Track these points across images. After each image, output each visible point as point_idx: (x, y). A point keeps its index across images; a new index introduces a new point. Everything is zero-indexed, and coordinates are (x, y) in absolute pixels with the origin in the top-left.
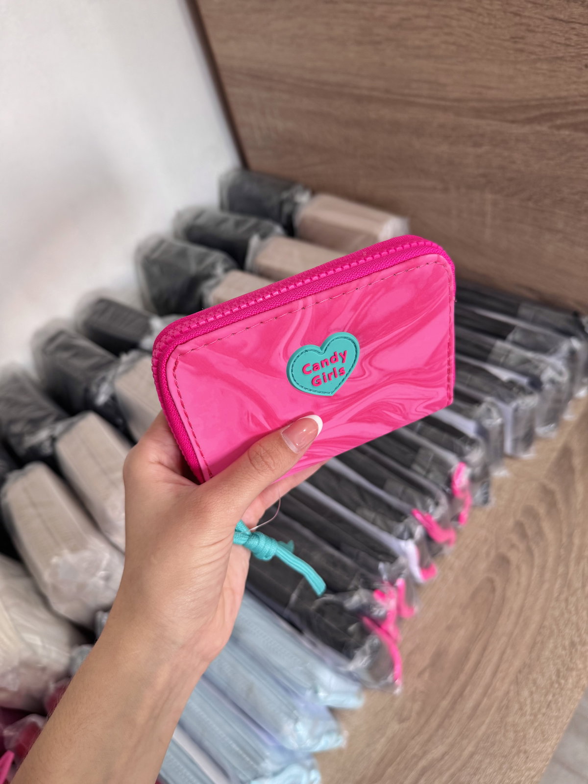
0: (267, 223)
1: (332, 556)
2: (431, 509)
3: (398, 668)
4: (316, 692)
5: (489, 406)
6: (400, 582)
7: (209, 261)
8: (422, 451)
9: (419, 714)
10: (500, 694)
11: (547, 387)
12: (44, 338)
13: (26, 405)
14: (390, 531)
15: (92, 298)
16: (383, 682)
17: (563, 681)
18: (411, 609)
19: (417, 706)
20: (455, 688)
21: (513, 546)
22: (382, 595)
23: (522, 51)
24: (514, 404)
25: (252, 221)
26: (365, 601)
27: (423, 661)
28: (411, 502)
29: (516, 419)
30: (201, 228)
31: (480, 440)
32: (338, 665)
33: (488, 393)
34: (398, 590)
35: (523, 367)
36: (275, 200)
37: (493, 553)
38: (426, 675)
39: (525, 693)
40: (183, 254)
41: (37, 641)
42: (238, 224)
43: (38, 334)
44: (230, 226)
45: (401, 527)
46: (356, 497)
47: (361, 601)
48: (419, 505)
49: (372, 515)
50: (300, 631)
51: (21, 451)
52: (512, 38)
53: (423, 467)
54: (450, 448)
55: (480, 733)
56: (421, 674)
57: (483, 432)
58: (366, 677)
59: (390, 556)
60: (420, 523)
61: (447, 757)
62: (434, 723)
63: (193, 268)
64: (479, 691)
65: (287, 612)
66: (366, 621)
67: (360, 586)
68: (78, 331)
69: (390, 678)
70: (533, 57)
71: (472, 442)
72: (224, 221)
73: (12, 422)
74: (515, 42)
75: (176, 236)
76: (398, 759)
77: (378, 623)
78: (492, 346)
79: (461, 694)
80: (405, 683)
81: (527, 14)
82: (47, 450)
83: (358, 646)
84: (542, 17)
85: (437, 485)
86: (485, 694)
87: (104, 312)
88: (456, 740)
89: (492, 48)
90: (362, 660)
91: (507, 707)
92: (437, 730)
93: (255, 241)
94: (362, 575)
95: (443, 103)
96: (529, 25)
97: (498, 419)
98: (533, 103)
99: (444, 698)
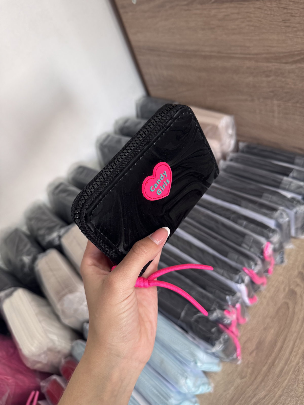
1: (202, 293)
2: (253, 267)
3: (239, 350)
4: (196, 363)
5: (282, 212)
6: (238, 305)
8: (247, 237)
9: (251, 374)
10: (294, 364)
12: (53, 187)
13: (46, 221)
14: (231, 279)
15: (76, 166)
16: (231, 358)
18: (244, 319)
19: (250, 371)
20: (270, 361)
21: (298, 285)
22: (229, 312)
23: (289, 27)
24: (295, 210)
26: (220, 315)
27: (252, 346)
28: (242, 264)
29: (296, 218)
30: (128, 128)
31: (278, 230)
32: (208, 349)
33: (280, 205)
34: (237, 309)
35: (298, 190)
37: (287, 289)
38: (254, 354)
41: (55, 338)
43: (50, 185)
45: (237, 277)
46: (213, 262)
47: (217, 316)
48: (246, 265)
49: (221, 271)
50: (186, 332)
51: (44, 243)
52: (283, 20)
53: (248, 245)
54: (262, 235)
55: (284, 385)
56: (251, 354)
57: (279, 225)
58: (222, 355)
59: (232, 292)
60: (247, 275)
61: (267, 398)
62: (259, 380)
64: (283, 362)
65: (179, 322)
66: (221, 326)
67: (217, 308)
68: (69, 182)
69: (235, 356)
70: (295, 29)
71: (273, 231)
73: (39, 229)
74: (285, 22)
75: (115, 133)
76: (241, 398)
77: (227, 326)
78: (282, 180)
79: (273, 363)
80: (243, 358)
81: (290, 8)
82: (57, 242)
83: (217, 339)
84: (299, 9)
85: (256, 254)
86: (286, 364)
87: (81, 173)
88: (272, 388)
89: (273, 26)
90: (220, 346)
91: (299, 371)
92: (261, 383)
94: (218, 302)
95: (248, 56)
96: (292, 13)
97: (286, 218)
98: (296, 53)
99: (264, 366)
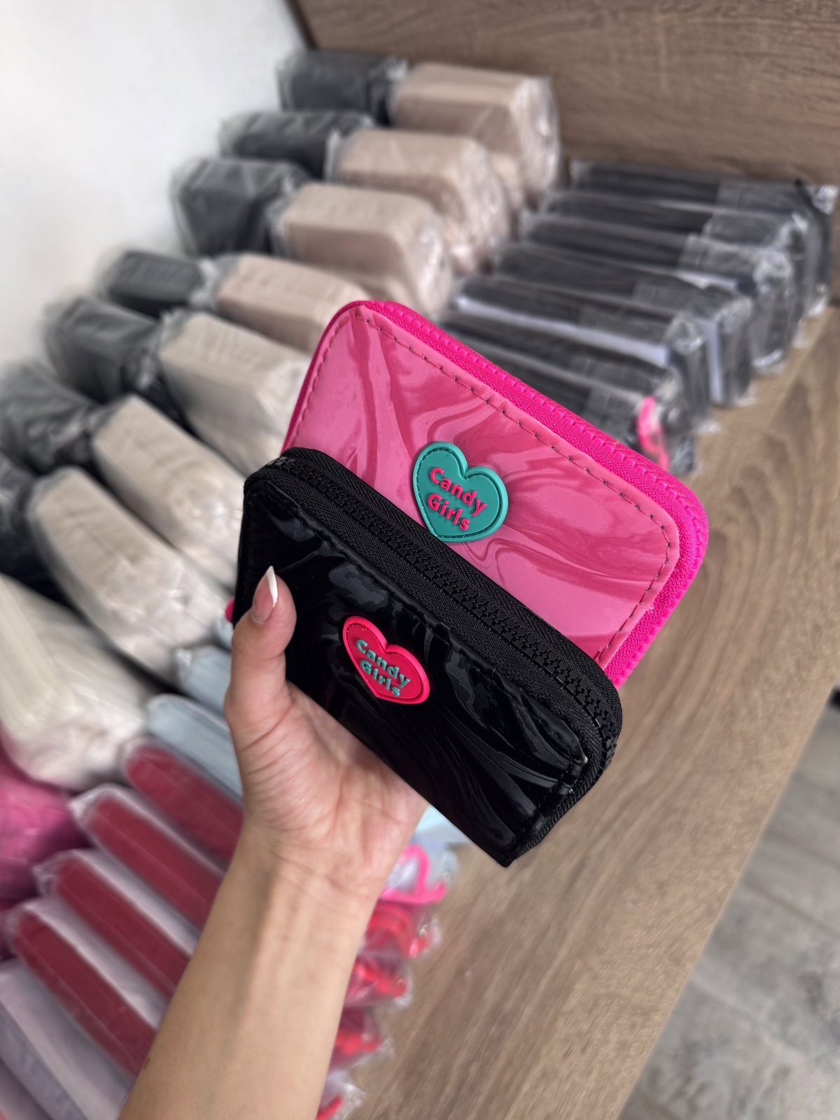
0: (350, 115)
7: (272, 177)
8: (593, 395)
10: (721, 699)
11: (764, 289)
13: (45, 400)
17: (804, 674)
21: (730, 519)
24: (717, 317)
25: (329, 116)
29: (724, 340)
30: (258, 137)
31: (675, 371)
33: (681, 305)
35: (726, 266)
36: (359, 83)
39: (756, 694)
40: (235, 174)
42: (308, 123)
44: (298, 127)
51: (47, 459)
55: (698, 748)
57: (677, 359)
61: (656, 782)
63: (250, 189)
64: (693, 699)
71: (662, 373)
72: (287, 123)
73: (29, 424)
75: (224, 154)
78: (683, 244)
82: (80, 453)
86: (701, 702)
87: (134, 269)
88: (667, 760)
91: (732, 713)
93: (334, 140)
97: (696, 339)
